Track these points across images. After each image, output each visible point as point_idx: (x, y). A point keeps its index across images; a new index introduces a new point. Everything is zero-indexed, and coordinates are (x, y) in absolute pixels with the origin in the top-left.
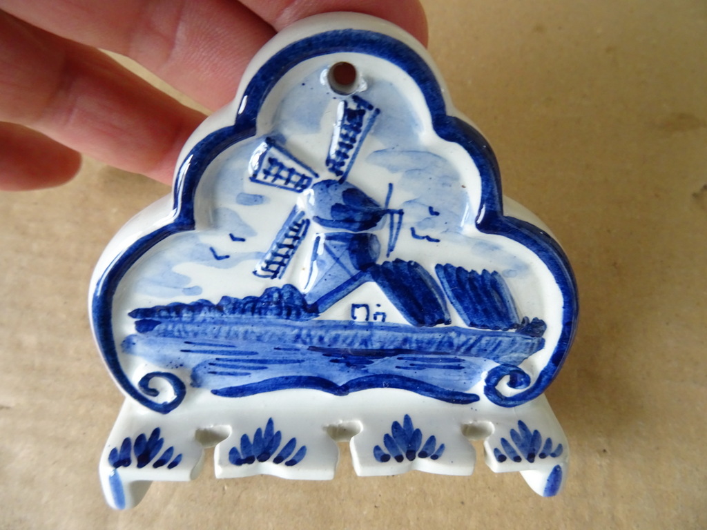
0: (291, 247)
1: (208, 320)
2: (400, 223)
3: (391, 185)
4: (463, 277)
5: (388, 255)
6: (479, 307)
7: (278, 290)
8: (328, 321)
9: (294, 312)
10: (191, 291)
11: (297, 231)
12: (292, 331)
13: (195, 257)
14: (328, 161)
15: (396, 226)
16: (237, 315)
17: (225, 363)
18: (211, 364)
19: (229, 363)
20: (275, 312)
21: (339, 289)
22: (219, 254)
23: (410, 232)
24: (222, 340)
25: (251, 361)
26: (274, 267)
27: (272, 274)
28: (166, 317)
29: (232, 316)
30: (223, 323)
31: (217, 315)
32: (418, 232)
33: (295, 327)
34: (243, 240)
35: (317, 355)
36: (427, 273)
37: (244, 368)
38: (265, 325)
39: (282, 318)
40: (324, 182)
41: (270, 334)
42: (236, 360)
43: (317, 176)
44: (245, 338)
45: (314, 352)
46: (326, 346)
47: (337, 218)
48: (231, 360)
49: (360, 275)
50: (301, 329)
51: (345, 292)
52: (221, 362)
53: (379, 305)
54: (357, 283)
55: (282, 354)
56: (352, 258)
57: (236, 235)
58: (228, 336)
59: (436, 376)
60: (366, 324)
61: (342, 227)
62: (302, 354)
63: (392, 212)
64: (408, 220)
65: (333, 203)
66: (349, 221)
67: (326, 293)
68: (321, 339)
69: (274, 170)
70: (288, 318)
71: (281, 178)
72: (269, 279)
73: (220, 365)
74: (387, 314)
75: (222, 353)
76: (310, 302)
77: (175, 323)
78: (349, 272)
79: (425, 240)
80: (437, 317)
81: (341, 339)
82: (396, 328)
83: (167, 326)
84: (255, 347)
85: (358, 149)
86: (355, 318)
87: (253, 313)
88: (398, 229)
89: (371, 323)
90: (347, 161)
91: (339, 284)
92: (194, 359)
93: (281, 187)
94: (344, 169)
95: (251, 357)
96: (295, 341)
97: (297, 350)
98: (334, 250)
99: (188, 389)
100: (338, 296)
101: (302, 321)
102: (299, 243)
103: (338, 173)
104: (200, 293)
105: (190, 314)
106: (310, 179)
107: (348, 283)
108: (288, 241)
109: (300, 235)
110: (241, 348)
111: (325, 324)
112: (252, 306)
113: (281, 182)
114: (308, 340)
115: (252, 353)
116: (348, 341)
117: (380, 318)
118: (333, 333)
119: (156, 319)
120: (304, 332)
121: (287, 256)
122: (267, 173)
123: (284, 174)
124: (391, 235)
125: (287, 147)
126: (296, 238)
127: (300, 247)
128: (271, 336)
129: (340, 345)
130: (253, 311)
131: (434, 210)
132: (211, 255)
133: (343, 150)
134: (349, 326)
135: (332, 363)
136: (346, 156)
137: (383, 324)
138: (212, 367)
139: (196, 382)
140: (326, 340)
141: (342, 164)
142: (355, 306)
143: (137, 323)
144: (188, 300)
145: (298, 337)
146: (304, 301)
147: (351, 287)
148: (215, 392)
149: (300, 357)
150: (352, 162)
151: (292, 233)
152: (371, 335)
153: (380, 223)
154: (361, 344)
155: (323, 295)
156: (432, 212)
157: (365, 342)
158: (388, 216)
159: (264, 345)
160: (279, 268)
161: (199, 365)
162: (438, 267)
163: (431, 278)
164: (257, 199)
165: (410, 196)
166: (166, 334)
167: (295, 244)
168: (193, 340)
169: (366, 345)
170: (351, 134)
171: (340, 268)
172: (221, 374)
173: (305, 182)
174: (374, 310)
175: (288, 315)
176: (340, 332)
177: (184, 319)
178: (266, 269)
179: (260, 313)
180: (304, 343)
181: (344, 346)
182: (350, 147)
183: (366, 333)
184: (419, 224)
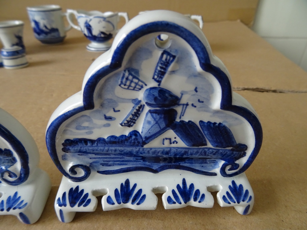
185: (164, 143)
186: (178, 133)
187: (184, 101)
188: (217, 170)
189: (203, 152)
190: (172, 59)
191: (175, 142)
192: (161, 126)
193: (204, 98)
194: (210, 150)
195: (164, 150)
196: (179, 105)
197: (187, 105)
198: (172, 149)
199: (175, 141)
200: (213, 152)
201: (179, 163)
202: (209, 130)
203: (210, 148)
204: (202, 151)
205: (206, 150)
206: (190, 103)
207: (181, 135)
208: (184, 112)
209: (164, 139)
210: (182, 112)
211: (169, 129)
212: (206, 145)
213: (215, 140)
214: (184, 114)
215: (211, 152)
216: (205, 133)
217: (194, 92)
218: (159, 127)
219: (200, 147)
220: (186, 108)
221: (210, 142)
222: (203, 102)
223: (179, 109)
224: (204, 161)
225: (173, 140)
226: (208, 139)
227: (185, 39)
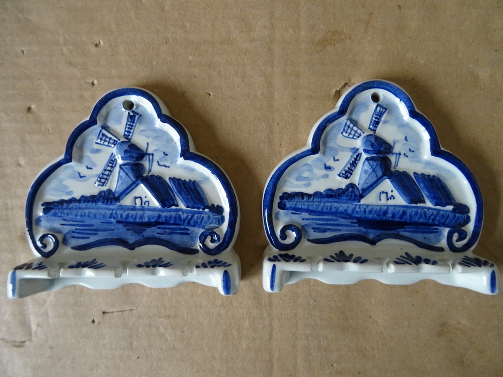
0: (110, 171)
1: (74, 207)
2: (153, 159)
3: (148, 143)
4: (181, 183)
5: (149, 173)
6: (189, 197)
7: (104, 191)
8: (124, 206)
9: (109, 201)
10: (69, 193)
11: (112, 164)
12: (109, 211)
13: (72, 177)
14: (125, 135)
15: (151, 160)
16: (86, 204)
17: (79, 231)
18: (73, 232)
19: (81, 231)
20: (102, 201)
21: (128, 188)
22: (82, 175)
23: (157, 163)
24: (79, 218)
25: (91, 230)
26: (103, 181)
27: (102, 184)
28: (57, 206)
29: (84, 204)
30: (80, 208)
31: (77, 204)
32: (161, 163)
33: (110, 209)
34: (91, 169)
35: (120, 226)
36: (165, 181)
37: (88, 234)
38: (98, 209)
39: (105, 204)
40: (122, 142)
41: (99, 213)
42: (84, 230)
43: (119, 140)
44: (89, 216)
45: (119, 224)
46: (124, 220)
47: (127, 156)
48: (82, 230)
49: (136, 181)
50: (113, 210)
51: (130, 189)
52: (77, 231)
53: (146, 197)
54: (135, 185)
55: (105, 226)
56: (132, 173)
57: (89, 167)
58: (81, 216)
59: (177, 239)
60: (141, 207)
61: (128, 160)
62: (114, 226)
63: (149, 155)
64: (156, 158)
65: (125, 149)
66: (131, 157)
67: (123, 190)
68: (121, 215)
69: (104, 138)
70: (107, 204)
71: (106, 141)
72: (101, 187)
73: (77, 233)
74: (150, 201)
75: (79, 225)
76: (116, 196)
77: (59, 209)
78: (132, 180)
79: (164, 167)
80: (171, 203)
81: (130, 215)
82: (154, 209)
83: (56, 210)
84: (93, 222)
85: (134, 129)
86: (136, 204)
87: (92, 203)
88: (152, 162)
89: (143, 207)
90: (131, 134)
91: (128, 186)
92: (66, 229)
93: (107, 146)
94: (130, 137)
95: (91, 228)
96: (110, 218)
97: (112, 223)
98: (125, 170)
99: (60, 244)
100: (128, 191)
101: (113, 205)
102: (113, 169)
103: (127, 139)
104: (72, 194)
105: (66, 205)
106: (117, 141)
107: (132, 185)
108: (109, 168)
109: (114, 165)
110: (87, 223)
111: (123, 207)
112: (93, 199)
113: (106, 143)
114: (116, 216)
115: (92, 225)
116: (134, 217)
117: (147, 204)
118: (127, 212)
119: (52, 207)
120: (114, 212)
121: (108, 175)
122: (101, 139)
123: (108, 140)
124: (150, 164)
125: (109, 130)
126: (112, 167)
127: (114, 171)
128: (100, 215)
129: (131, 220)
130: (93, 202)
131: (166, 153)
132: (79, 176)
133: (129, 130)
134: (133, 208)
135: (127, 231)
136: (130, 132)
137: (149, 207)
138: (73, 234)
139: (65, 241)
140: (124, 216)
141: (129, 135)
142: (136, 198)
143: (44, 209)
144: (67, 198)
145: (112, 214)
146: (114, 195)
147: (133, 187)
148: (73, 248)
149: (113, 227)
150: (132, 135)
151: (110, 165)
152: (144, 214)
153: (144, 159)
154: (140, 219)
155: (121, 191)
156: (165, 154)
157: (141, 218)
158: (148, 156)
159: (97, 220)
160: (105, 181)
161: (67, 233)
162: (170, 178)
163: (167, 183)
164: (98, 151)
165: (156, 148)
166: (55, 215)
167: (112, 170)
168: (66, 218)
169: (142, 220)
170: (132, 124)
171: (128, 178)
172: (78, 238)
173: (115, 142)
174: (144, 200)
175: (107, 202)
176: (130, 212)
177: (64, 207)
178: (100, 181)
179: (95, 202)
180: (114, 218)
181: (132, 220)
182: (131, 129)
183: (141, 212)
184: (160, 159)
185: (381, 199)
186: (394, 184)
187: (396, 150)
188: (443, 243)
189: (423, 212)
190: (384, 110)
191: (392, 198)
192: (378, 175)
193: (414, 147)
194: (430, 211)
195: (381, 208)
196: (393, 154)
197: (400, 154)
198: (389, 207)
199: (392, 196)
200: (433, 213)
201: (398, 230)
202: (424, 183)
203: (429, 208)
204: (421, 211)
205: (426, 210)
206: (402, 153)
207: (398, 186)
208: (398, 163)
209: (380, 193)
210: (396, 162)
211: (385, 179)
212: (424, 202)
213: (433, 195)
214: (397, 164)
215: (431, 213)
216: (421, 186)
217: (405, 141)
218: (375, 175)
219: (419, 205)
220: (399, 157)
221: (428, 198)
222: (414, 152)
223: (393, 158)
224: (425, 229)
225: (390, 194)
226: (425, 193)
227: (394, 94)
